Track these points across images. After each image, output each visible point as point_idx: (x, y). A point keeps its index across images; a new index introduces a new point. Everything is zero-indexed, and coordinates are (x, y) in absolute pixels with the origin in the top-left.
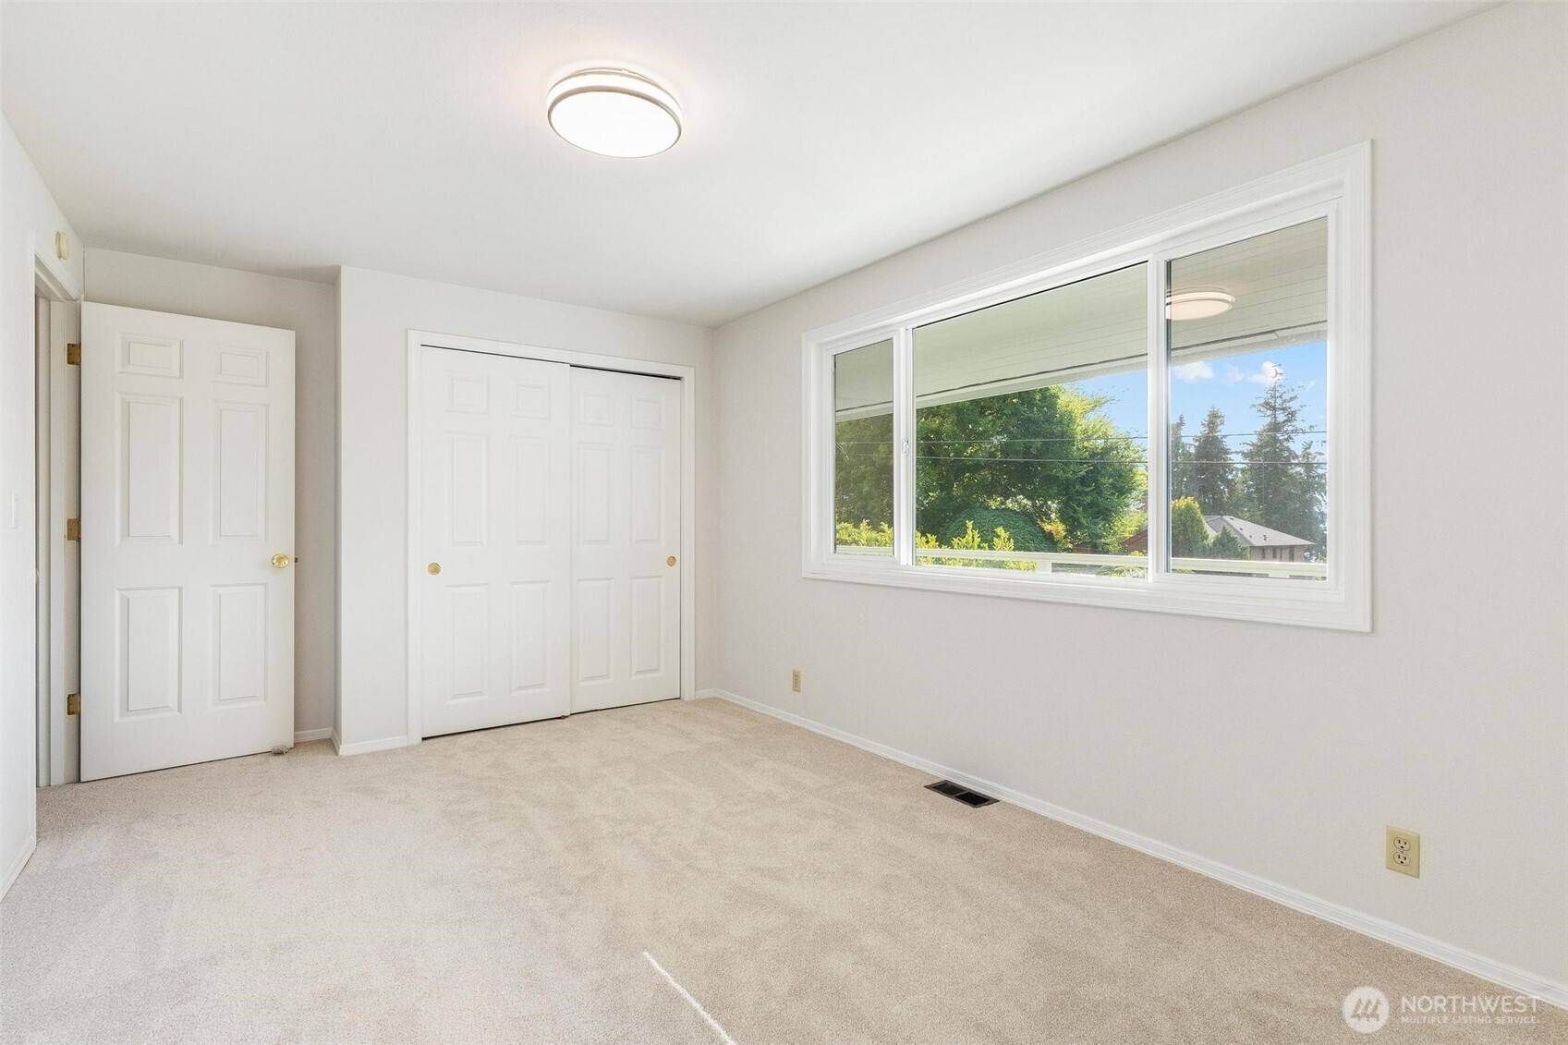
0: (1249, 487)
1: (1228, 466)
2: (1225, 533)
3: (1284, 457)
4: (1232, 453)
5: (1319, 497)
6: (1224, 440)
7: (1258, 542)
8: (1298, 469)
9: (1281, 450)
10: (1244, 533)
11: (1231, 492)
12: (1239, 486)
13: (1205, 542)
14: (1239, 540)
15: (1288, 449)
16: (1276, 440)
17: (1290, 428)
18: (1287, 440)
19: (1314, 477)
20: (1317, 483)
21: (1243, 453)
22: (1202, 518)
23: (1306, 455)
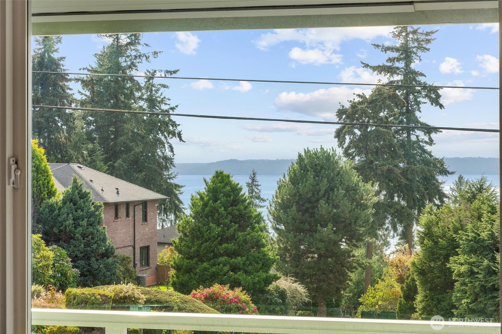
0: (89, 124)
1: (67, 97)
2: (76, 187)
3: (127, 89)
4: (70, 80)
5: (163, 138)
6: (61, 62)
7: (111, 197)
8: (142, 103)
9: (123, 80)
10: (94, 185)
11: (71, 129)
12: (79, 123)
13: (53, 200)
14: (92, 197)
15: (131, 79)
16: (118, 67)
17: (134, 53)
18: (130, 67)
19: (158, 115)
20: (160, 121)
21: (83, 81)
22: (49, 167)
23: (149, 87)
